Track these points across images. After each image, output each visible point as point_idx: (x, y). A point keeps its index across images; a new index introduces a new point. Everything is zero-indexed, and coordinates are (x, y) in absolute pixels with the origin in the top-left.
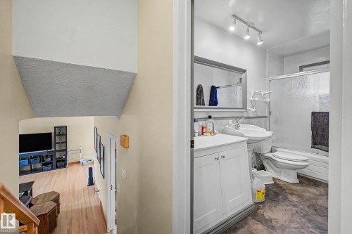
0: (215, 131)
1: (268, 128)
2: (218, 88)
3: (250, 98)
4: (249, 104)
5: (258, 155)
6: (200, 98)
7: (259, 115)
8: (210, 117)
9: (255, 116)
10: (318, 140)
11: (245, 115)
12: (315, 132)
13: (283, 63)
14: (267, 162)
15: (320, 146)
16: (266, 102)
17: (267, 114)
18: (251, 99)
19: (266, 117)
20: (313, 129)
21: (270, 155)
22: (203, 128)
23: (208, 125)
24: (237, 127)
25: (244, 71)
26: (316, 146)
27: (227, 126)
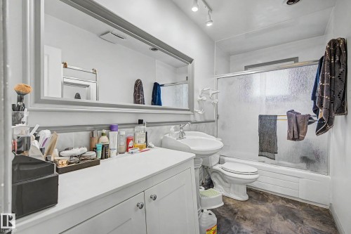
0: (150, 144)
1: (215, 134)
2: (162, 85)
3: (197, 97)
4: (196, 105)
5: (206, 169)
6: (139, 97)
7: (208, 119)
8: (141, 122)
9: (203, 120)
10: (265, 147)
11: (192, 119)
12: (262, 138)
13: (229, 61)
14: (216, 177)
15: (266, 154)
16: (214, 103)
17: (215, 118)
18: (199, 98)
19: (214, 121)
20: (260, 135)
21: (218, 167)
22: (128, 140)
23: (138, 134)
24: (182, 136)
25: (191, 61)
26: (263, 154)
27: (167, 135)
